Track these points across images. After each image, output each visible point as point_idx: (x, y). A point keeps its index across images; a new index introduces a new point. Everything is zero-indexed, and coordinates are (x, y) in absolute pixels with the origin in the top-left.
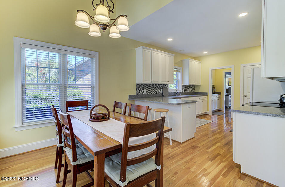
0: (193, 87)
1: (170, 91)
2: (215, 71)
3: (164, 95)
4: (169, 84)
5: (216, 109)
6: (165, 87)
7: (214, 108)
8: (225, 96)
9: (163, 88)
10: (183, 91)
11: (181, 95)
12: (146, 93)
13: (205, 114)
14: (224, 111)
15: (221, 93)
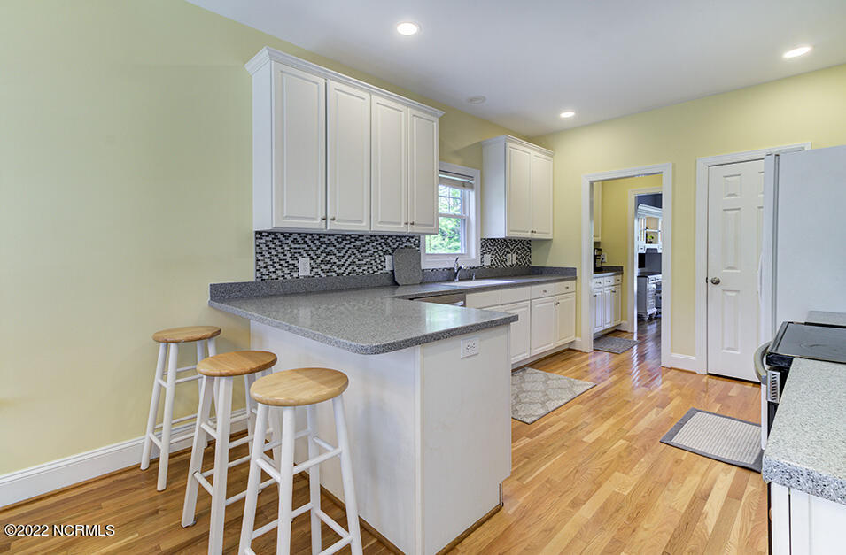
0: (523, 246)
1: (426, 264)
2: (602, 185)
3: (398, 282)
4: (425, 234)
5: (607, 326)
6: (405, 245)
7: (599, 323)
8: (636, 278)
9: (394, 250)
10: (487, 262)
11: (477, 279)
12: (308, 273)
13: (567, 347)
14: (633, 333)
15: (624, 269)
